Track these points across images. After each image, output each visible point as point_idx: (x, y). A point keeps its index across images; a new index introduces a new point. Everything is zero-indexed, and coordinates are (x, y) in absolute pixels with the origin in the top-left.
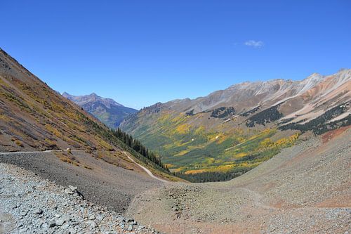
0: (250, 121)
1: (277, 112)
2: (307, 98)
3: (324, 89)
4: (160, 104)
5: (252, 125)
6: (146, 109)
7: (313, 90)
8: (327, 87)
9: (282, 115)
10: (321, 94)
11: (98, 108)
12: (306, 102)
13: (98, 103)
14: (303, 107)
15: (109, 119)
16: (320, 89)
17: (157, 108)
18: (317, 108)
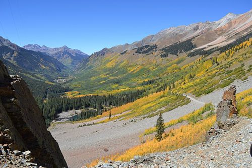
0: (165, 53)
1: (191, 43)
2: (221, 32)
3: (236, 24)
4: (106, 49)
5: (165, 56)
6: (96, 53)
7: (227, 25)
8: (240, 22)
9: (195, 46)
10: (234, 28)
11: (65, 56)
12: (219, 35)
13: (66, 52)
14: (216, 39)
15: (71, 63)
16: (233, 24)
17: (104, 52)
18: (229, 39)
